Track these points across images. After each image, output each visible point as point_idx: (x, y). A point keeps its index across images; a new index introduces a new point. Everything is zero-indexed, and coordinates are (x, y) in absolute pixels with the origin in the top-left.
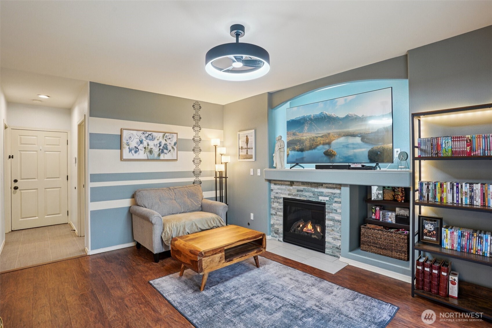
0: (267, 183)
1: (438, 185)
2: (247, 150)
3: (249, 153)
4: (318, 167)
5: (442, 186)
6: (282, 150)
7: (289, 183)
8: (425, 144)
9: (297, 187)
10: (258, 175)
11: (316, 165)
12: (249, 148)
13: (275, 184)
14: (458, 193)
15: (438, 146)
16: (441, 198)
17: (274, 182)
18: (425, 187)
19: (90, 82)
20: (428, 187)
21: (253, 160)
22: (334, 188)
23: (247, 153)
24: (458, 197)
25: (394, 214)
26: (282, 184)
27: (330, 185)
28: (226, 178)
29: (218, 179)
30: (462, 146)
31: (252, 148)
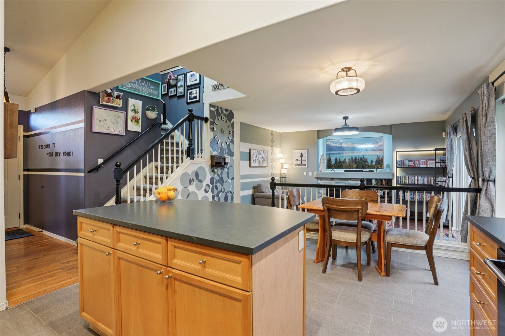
0: (317, 179)
1: (404, 177)
2: (301, 161)
3: (303, 163)
4: (345, 171)
5: (405, 177)
6: (324, 162)
7: (331, 179)
8: (400, 162)
9: (335, 181)
10: (310, 175)
11: (345, 170)
12: (303, 160)
13: (321, 180)
14: (410, 180)
15: (404, 163)
16: (405, 182)
17: (320, 179)
18: (399, 178)
19: (241, 122)
20: (400, 178)
21: (307, 167)
22: (357, 181)
23: (301, 163)
24: (410, 181)
25: (382, 191)
26: (325, 180)
27: (355, 179)
28: (286, 177)
29: (281, 178)
30: (411, 163)
31: (306, 160)
